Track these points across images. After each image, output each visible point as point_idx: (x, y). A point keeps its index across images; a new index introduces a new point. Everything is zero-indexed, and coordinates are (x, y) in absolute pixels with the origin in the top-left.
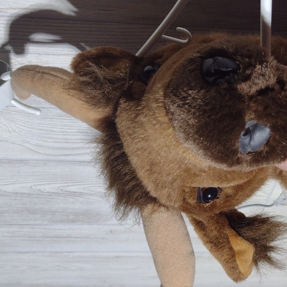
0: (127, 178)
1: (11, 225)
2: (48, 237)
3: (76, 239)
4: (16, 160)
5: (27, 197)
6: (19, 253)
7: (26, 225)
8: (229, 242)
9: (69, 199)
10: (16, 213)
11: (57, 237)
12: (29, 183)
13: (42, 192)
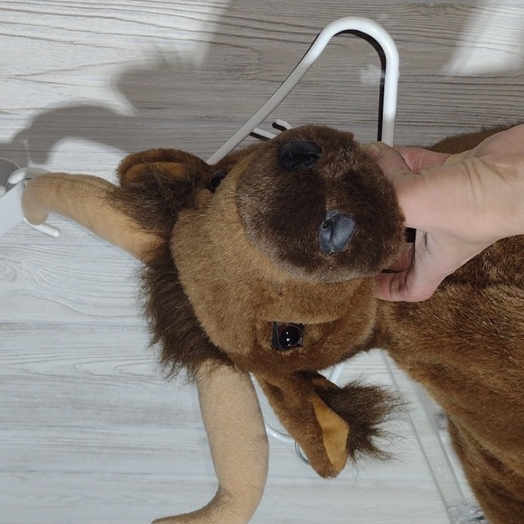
0: (182, 317)
1: (50, 426)
2: (107, 448)
3: (151, 452)
4: (50, 324)
5: (70, 382)
6: (67, 472)
7: (72, 427)
8: (314, 414)
9: (133, 386)
10: (57, 407)
11: (122, 448)
12: (72, 359)
13: (90, 373)
